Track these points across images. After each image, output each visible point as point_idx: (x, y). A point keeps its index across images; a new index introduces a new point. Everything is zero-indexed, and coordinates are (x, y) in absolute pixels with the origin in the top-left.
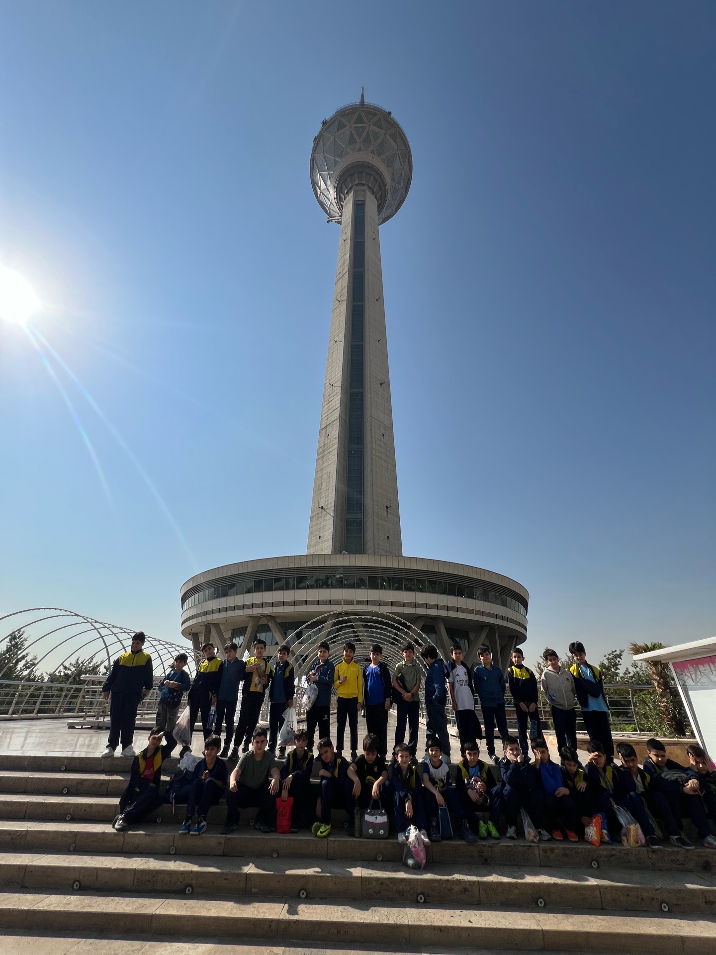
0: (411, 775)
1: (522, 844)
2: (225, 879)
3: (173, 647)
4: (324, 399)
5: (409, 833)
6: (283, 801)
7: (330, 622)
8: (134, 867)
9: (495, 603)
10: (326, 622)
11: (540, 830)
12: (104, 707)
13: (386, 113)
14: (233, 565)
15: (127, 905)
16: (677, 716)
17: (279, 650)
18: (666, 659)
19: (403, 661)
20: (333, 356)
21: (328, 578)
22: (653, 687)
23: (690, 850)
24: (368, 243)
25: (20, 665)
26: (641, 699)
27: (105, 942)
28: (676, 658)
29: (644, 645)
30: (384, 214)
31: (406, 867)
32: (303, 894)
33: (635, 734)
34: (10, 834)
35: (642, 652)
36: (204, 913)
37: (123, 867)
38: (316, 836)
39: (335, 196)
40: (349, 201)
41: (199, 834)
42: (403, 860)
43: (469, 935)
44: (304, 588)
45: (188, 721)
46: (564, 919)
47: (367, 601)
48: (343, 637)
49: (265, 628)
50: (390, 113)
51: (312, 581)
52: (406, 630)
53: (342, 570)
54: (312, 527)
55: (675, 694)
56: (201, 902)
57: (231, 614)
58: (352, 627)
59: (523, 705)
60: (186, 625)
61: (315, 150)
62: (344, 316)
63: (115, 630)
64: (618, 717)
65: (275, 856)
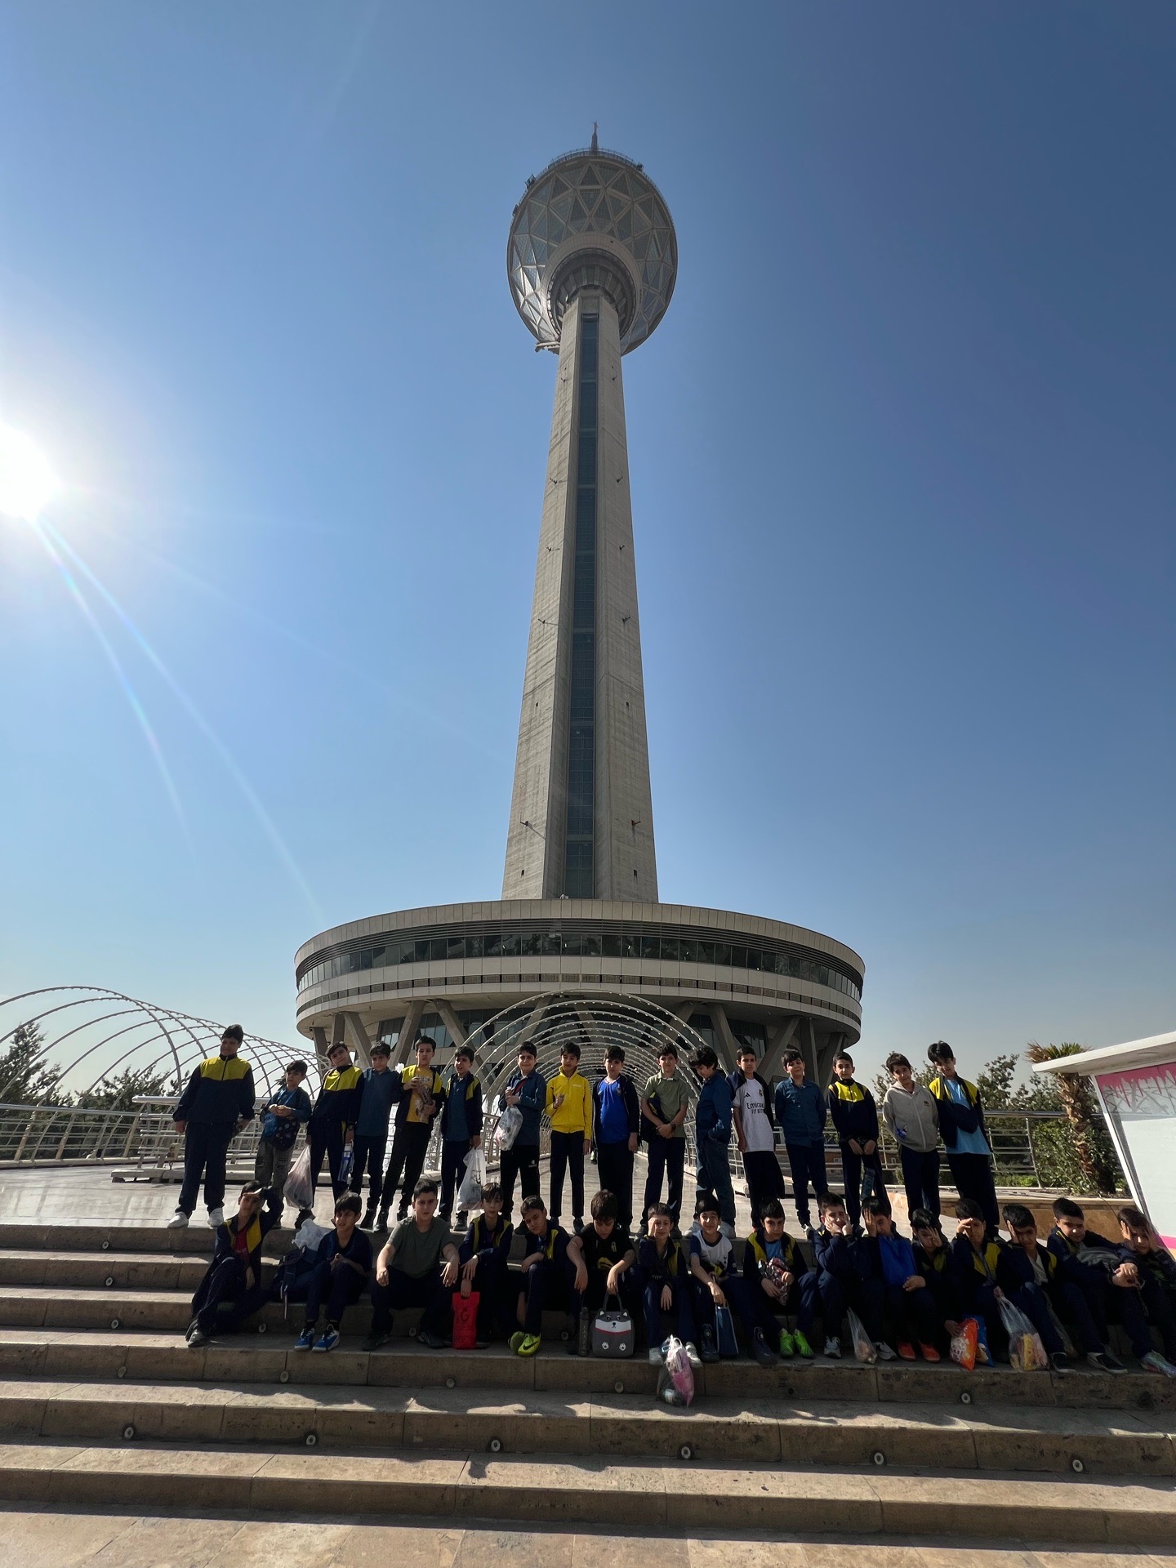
0: (671, 1254)
1: (849, 1366)
2: (370, 1422)
3: (282, 1050)
4: (530, 645)
5: (667, 1348)
6: (463, 1298)
7: (539, 1011)
8: (223, 1404)
9: (809, 980)
10: (533, 1009)
11: (878, 1343)
12: (172, 1148)
13: (635, 166)
14: (381, 918)
15: (211, 1463)
16: (1103, 1161)
17: (457, 1055)
18: (1085, 1071)
19: (660, 1074)
20: (544, 573)
21: (536, 939)
22: (1064, 1116)
23: (1120, 1375)
24: (604, 387)
25: (33, 1080)
26: (1045, 1133)
27: (176, 1521)
28: (1103, 1068)
29: (1050, 1048)
30: (629, 337)
31: (662, 1403)
32: (496, 1445)
33: (1034, 1191)
34: (20, 1351)
35: (1046, 1059)
36: (336, 1476)
37: (205, 1403)
38: (517, 1353)
39: (549, 306)
40: (571, 314)
41: (328, 1351)
42: (658, 1391)
43: (762, 1509)
44: (498, 954)
45: (307, 1170)
46: (916, 1485)
47: (601, 976)
48: (562, 1033)
49: (434, 1020)
50: (640, 167)
51: (510, 943)
52: (664, 1023)
53: (559, 926)
54: (510, 856)
55: (1100, 1126)
56: (331, 1459)
57: (377, 997)
58: (575, 1017)
59: (854, 1144)
60: (303, 1015)
61: (515, 228)
62: (564, 507)
63: (188, 1023)
64: (1007, 1163)
65: (451, 1385)
